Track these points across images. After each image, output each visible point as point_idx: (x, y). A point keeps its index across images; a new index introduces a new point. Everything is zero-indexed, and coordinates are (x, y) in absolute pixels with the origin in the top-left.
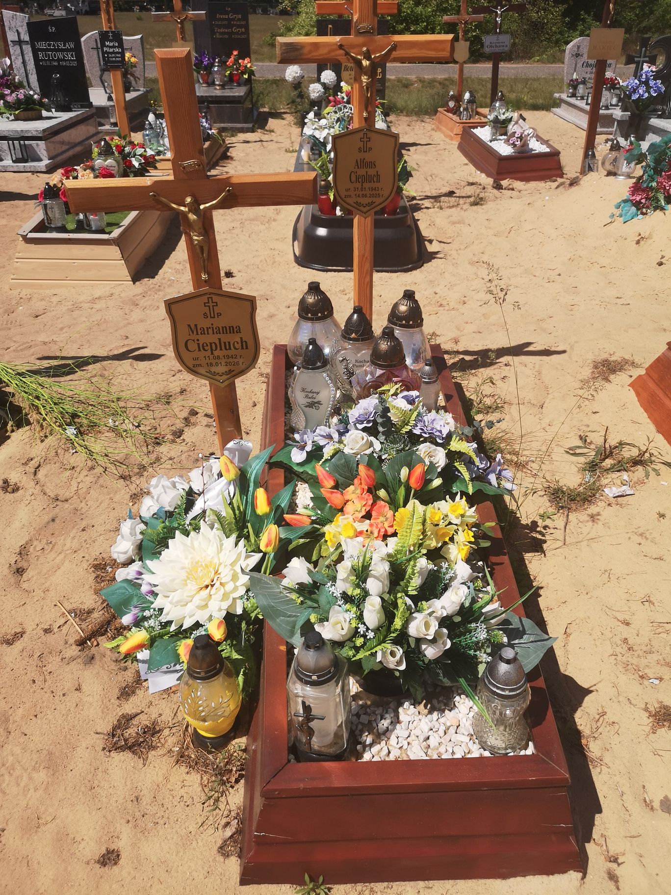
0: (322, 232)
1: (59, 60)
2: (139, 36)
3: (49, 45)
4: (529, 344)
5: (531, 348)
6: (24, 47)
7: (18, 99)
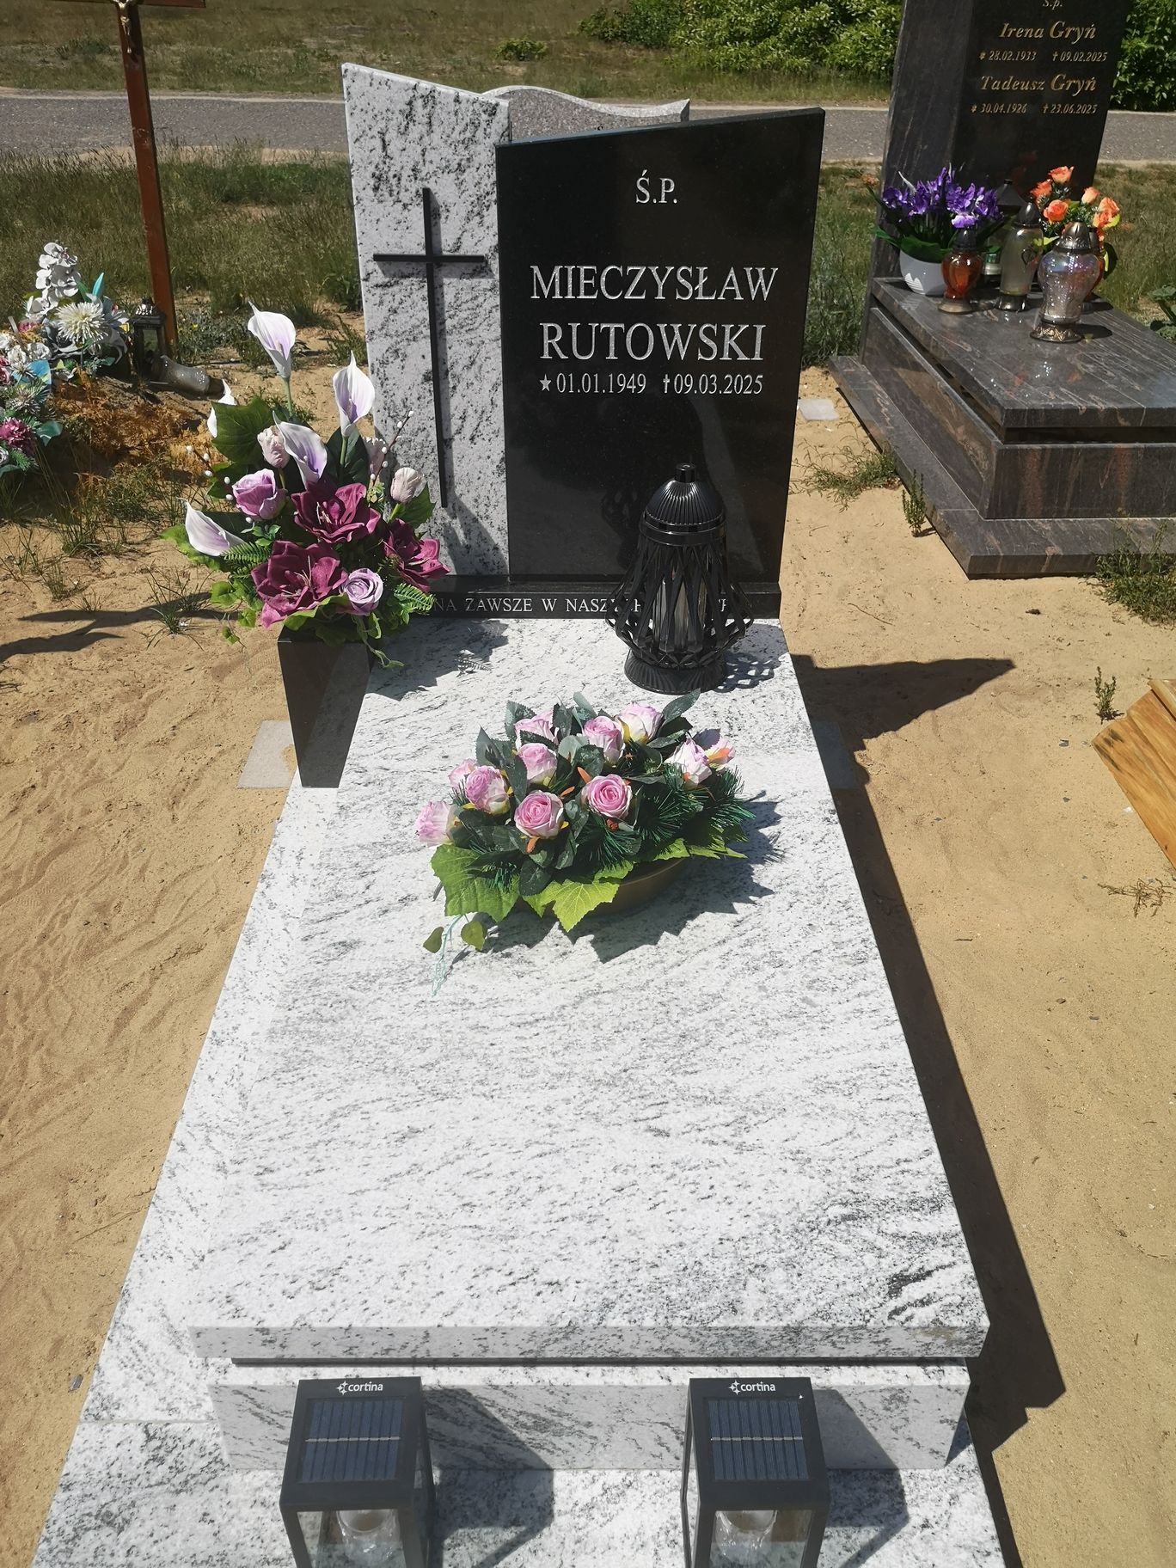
1: (659, 365)
3: (618, 284)
6: (452, 287)
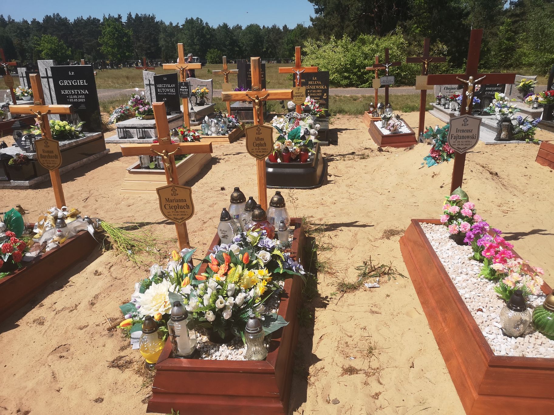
0: (270, 170)
1: (167, 92)
2: (211, 80)
3: (163, 86)
4: (356, 222)
5: (357, 224)
6: (151, 87)
7: (145, 110)
